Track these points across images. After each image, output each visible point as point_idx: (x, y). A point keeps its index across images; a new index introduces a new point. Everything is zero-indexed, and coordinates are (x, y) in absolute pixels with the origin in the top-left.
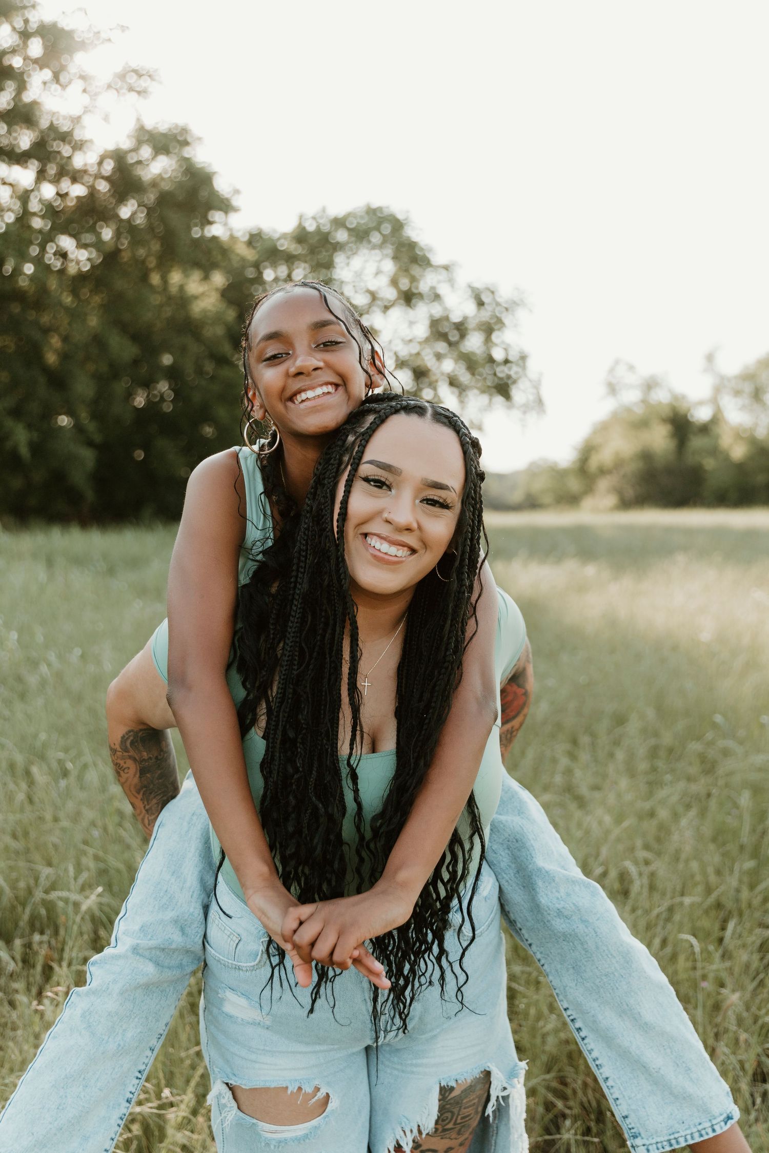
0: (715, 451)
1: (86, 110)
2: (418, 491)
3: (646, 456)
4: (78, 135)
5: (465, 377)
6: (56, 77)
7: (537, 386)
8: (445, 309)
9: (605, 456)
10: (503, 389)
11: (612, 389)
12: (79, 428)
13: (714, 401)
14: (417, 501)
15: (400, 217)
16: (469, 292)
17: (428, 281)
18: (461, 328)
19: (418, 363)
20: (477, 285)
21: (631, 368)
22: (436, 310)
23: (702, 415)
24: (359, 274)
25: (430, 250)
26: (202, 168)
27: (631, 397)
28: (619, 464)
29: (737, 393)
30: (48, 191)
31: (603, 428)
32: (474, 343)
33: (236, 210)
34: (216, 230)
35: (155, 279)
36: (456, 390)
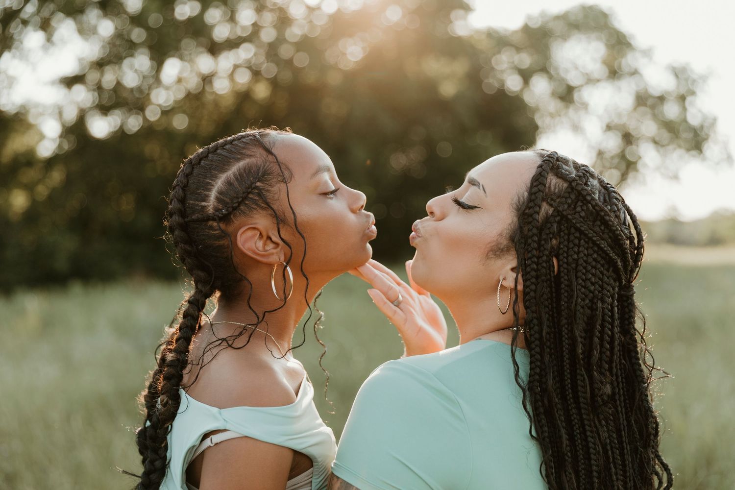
5: (663, 135)
10: (697, 145)
17: (630, 61)
19: (626, 130)
20: (676, 64)
22: (639, 86)
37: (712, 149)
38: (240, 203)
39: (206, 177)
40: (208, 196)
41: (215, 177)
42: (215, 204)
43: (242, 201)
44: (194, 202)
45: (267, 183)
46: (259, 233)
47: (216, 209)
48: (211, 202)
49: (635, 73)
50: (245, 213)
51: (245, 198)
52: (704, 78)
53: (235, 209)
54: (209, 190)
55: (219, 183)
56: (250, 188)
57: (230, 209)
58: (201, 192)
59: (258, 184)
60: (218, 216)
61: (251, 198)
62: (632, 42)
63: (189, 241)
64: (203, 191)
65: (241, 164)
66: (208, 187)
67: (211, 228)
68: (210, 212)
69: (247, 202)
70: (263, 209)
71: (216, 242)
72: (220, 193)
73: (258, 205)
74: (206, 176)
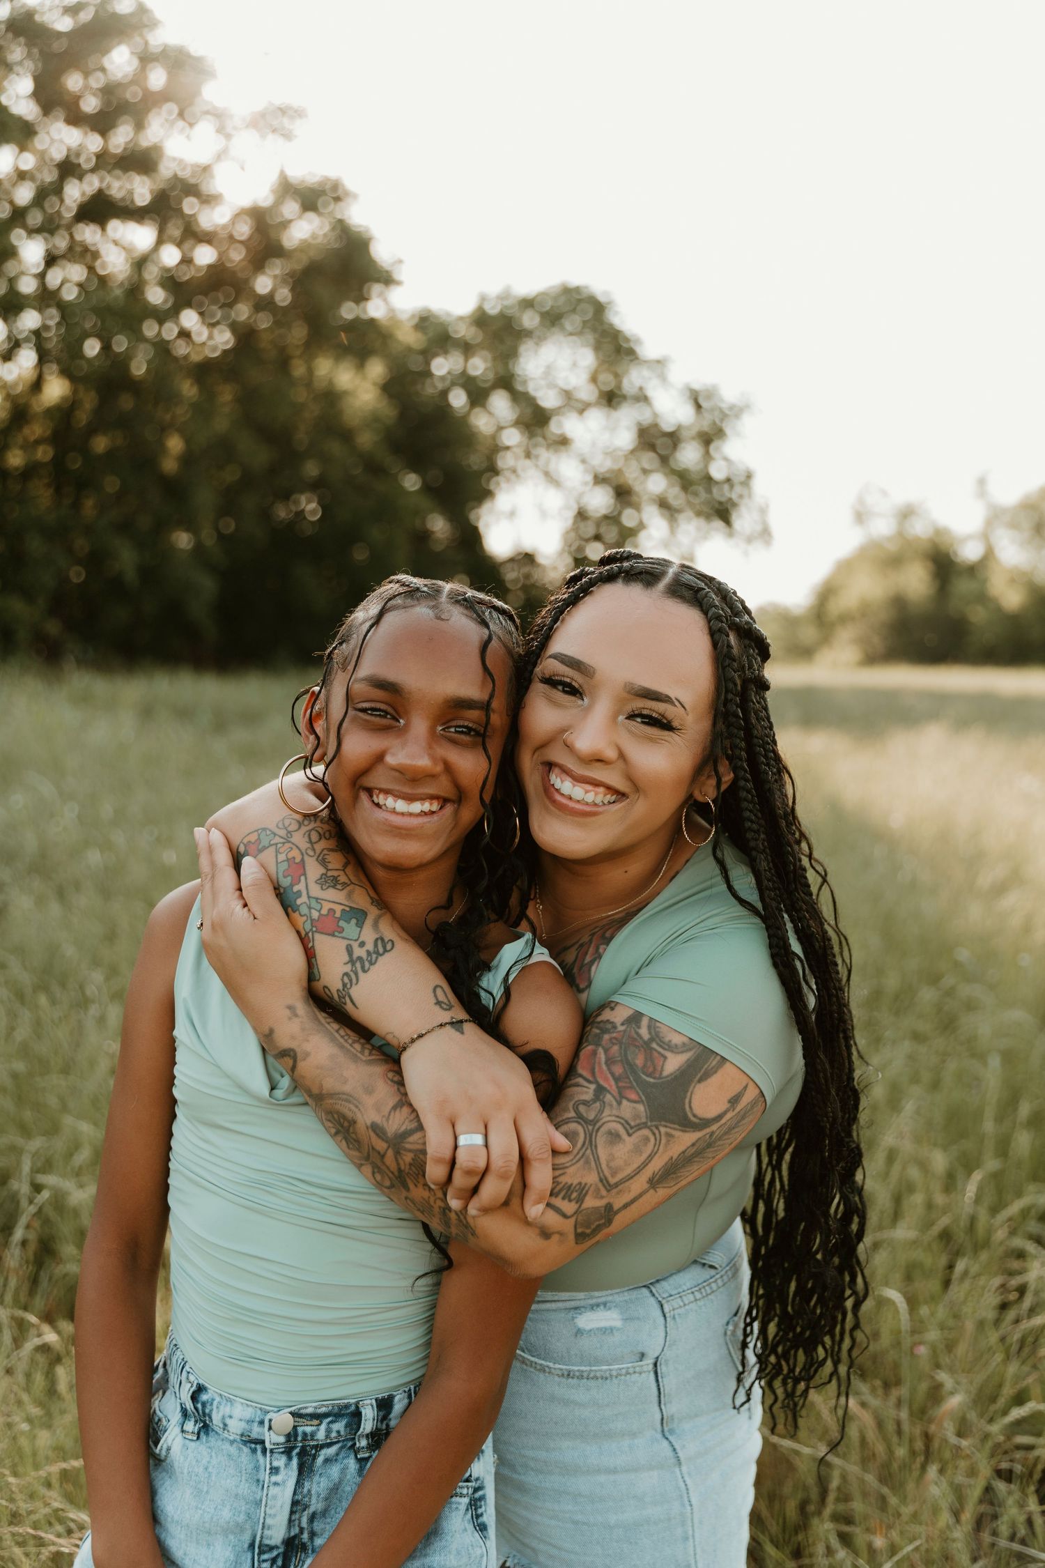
0: (983, 597)
1: (219, 157)
2: (621, 702)
3: (899, 602)
4: (206, 188)
5: (675, 495)
6: (181, 115)
7: (763, 511)
8: (655, 415)
9: (849, 599)
10: (722, 513)
11: (860, 517)
12: (199, 549)
13: (985, 536)
14: (621, 718)
15: (602, 299)
16: (688, 394)
17: (634, 379)
18: (674, 438)
19: (621, 481)
20: (696, 386)
21: (884, 493)
22: (645, 416)
23: (970, 552)
24: (549, 370)
25: (638, 341)
26: (359, 233)
27: (883, 527)
28: (864, 610)
29: (1014, 525)
30: (170, 256)
31: (845, 567)
32: (689, 456)
33: (398, 283)
34: (375, 309)
35: (298, 369)
36: (666, 512)
37: (744, 520)
49: (642, 398)
52: (737, 411)
62: (638, 350)
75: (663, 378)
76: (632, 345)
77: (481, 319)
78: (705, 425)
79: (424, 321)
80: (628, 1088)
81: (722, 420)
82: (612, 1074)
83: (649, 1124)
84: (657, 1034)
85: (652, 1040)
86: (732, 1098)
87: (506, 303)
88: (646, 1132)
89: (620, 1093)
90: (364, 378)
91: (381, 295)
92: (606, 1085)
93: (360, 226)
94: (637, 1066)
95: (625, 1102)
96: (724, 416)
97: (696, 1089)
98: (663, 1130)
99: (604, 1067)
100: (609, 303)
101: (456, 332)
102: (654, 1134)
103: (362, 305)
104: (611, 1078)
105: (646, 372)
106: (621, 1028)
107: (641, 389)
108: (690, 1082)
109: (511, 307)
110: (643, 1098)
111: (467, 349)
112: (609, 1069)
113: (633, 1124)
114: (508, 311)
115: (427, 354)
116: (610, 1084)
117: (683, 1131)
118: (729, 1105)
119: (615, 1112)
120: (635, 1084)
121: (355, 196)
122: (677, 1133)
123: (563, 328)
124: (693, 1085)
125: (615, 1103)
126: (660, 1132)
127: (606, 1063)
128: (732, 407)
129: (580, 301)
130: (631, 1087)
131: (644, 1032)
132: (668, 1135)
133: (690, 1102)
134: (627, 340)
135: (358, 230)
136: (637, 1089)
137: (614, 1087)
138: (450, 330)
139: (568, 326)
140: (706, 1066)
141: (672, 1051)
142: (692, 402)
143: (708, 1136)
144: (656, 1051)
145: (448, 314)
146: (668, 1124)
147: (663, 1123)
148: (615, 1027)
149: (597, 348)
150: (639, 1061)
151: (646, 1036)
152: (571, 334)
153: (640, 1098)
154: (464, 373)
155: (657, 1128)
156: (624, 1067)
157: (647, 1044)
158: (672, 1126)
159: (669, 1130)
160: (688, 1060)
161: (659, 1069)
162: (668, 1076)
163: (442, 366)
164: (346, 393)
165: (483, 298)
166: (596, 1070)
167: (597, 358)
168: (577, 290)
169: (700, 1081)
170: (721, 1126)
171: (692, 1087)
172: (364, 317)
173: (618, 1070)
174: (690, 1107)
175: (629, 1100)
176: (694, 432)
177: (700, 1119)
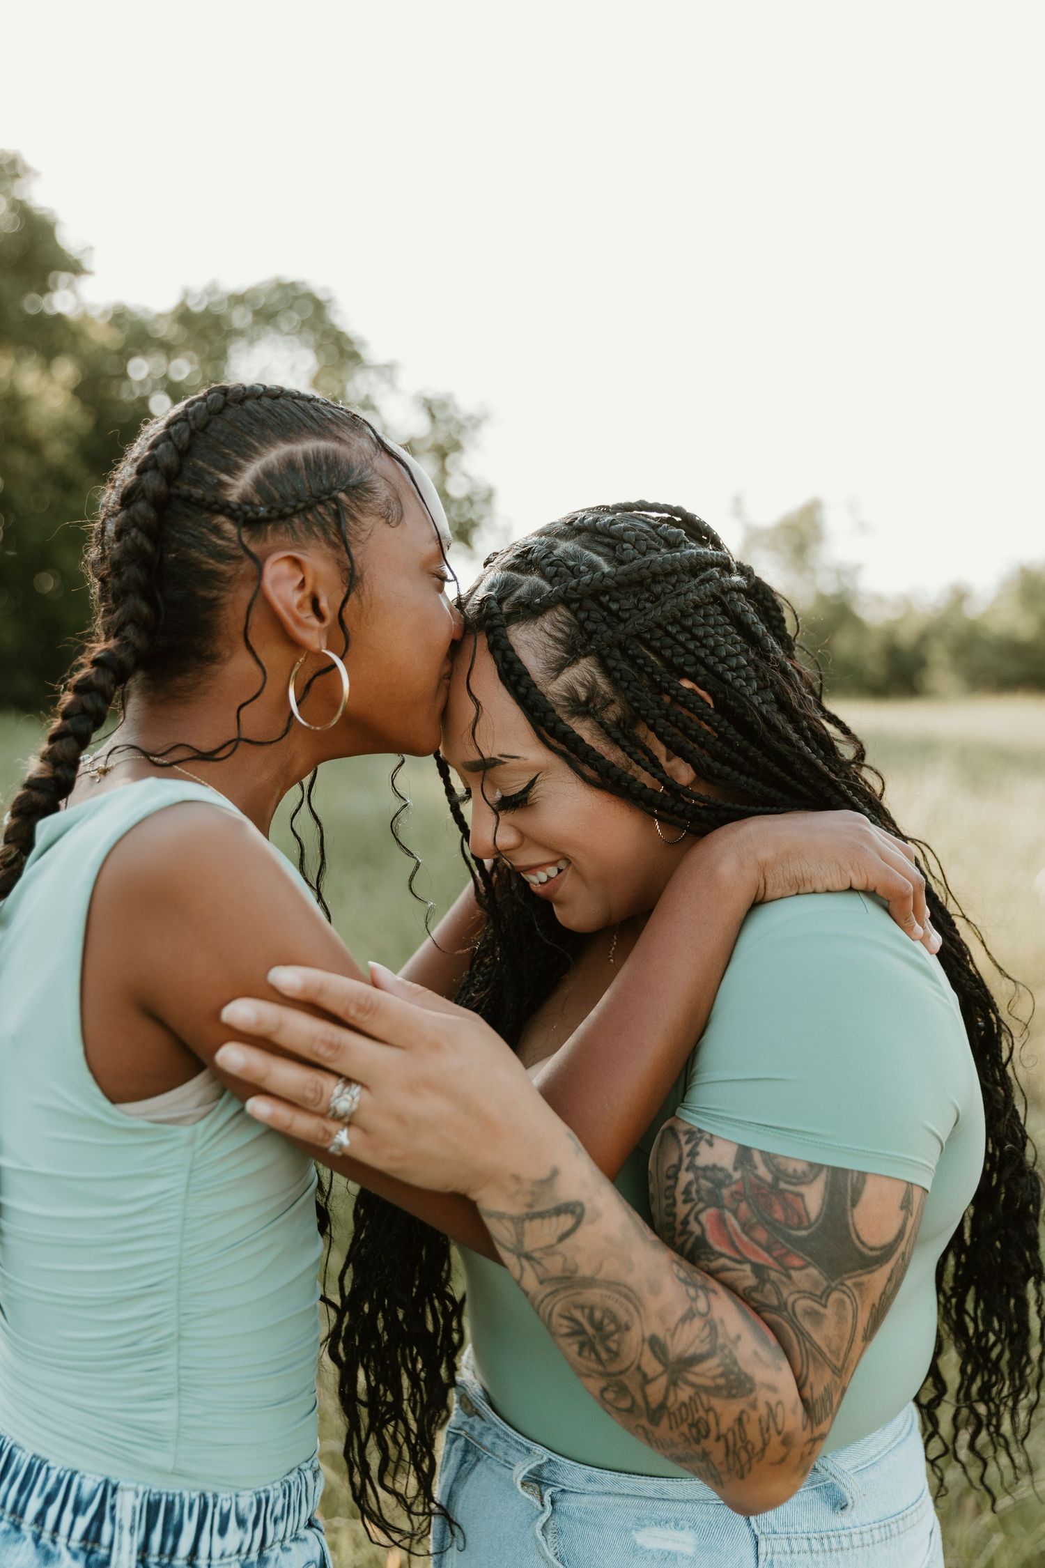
10: (463, 534)
15: (321, 296)
16: (421, 402)
20: (429, 395)
24: (264, 373)
25: (363, 344)
26: (42, 216)
33: (90, 273)
34: (62, 303)
38: (296, 512)
39: (250, 433)
40: (239, 468)
41: (268, 442)
42: (249, 489)
43: (303, 509)
44: (205, 466)
45: (358, 503)
46: (300, 578)
47: (245, 500)
48: (240, 485)
50: (296, 534)
51: (309, 508)
53: (283, 517)
54: (248, 458)
55: (274, 455)
56: (324, 497)
57: (275, 514)
58: (228, 454)
59: (342, 496)
60: (246, 513)
61: (320, 514)
63: (155, 533)
64: (234, 454)
65: (324, 445)
66: (248, 453)
67: (217, 530)
68: (230, 499)
69: (310, 517)
70: (331, 544)
71: (211, 561)
72: (268, 474)
73: (325, 533)
74: (251, 431)
75: (391, 382)
76: (356, 348)
77: (184, 316)
78: (441, 438)
79: (119, 317)
80: (786, 1255)
81: (459, 432)
82: (759, 1244)
83: (833, 1285)
84: (778, 1170)
85: (777, 1179)
86: (902, 1203)
87: (216, 298)
88: (835, 1295)
89: (781, 1265)
90: (52, 380)
91: (70, 285)
92: (761, 1261)
93: (42, 208)
94: (777, 1221)
95: (794, 1273)
96: (461, 428)
97: (855, 1215)
98: (849, 1283)
99: (745, 1238)
100: (329, 301)
101: (156, 331)
102: (844, 1292)
103: (47, 297)
104: (760, 1250)
105: (372, 377)
106: (737, 1175)
107: (367, 397)
108: (844, 1211)
109: (220, 303)
110: (809, 1259)
111: (168, 349)
112: (752, 1239)
113: (818, 1293)
114: (215, 309)
115: (124, 354)
116: (764, 1258)
117: (869, 1273)
118: (903, 1213)
119: (792, 1288)
120: (789, 1246)
121: (37, 174)
122: (865, 1278)
123: (277, 327)
124: (850, 1214)
125: (784, 1279)
126: (848, 1288)
127: (743, 1231)
128: (470, 418)
129: (296, 298)
130: (788, 1253)
131: (762, 1171)
132: (859, 1285)
133: (858, 1237)
134: (350, 342)
135: (41, 213)
136: (795, 1251)
137: (771, 1260)
138: (149, 328)
139: (285, 326)
140: (849, 1182)
141: (804, 1183)
142: (427, 411)
143: (900, 1261)
144: (787, 1191)
145: (146, 311)
146: (851, 1274)
147: (846, 1276)
148: (730, 1176)
149: (319, 348)
150: (779, 1214)
151: (769, 1177)
152: (287, 334)
153: (806, 1260)
154: (165, 377)
155: (842, 1284)
156: (767, 1230)
157: (774, 1187)
158: (855, 1273)
159: (854, 1280)
160: (826, 1184)
161: (804, 1213)
162: (818, 1218)
163: (140, 369)
164: (29, 399)
165: (186, 293)
166: (737, 1244)
167: (319, 360)
168: (293, 286)
169: (854, 1204)
170: (908, 1242)
171: (850, 1218)
172: (50, 312)
173: (761, 1235)
174: (862, 1243)
175: (795, 1269)
176: (428, 445)
177: (881, 1249)
